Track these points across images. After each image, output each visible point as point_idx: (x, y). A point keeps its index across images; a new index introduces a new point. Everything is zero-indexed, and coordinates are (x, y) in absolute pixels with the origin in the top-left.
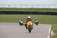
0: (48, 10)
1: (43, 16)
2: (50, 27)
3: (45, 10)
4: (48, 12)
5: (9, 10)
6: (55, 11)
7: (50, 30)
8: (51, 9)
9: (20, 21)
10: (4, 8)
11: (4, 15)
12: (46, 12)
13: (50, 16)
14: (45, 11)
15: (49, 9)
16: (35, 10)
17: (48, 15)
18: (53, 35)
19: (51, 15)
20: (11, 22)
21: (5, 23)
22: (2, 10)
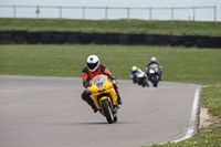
0: (187, 26)
1: (169, 49)
2: (196, 92)
3: (178, 26)
4: (188, 34)
5: (35, 25)
6: (214, 33)
7: (195, 106)
8: (199, 22)
9: (134, 68)
10: (17, 19)
11: (18, 46)
12: (179, 34)
13: (194, 50)
14: (177, 33)
15: (194, 24)
16: (139, 26)
17: (189, 46)
18: (209, 123)
19: (200, 46)
20: (45, 75)
21: (20, 77)
22: (10, 28)
